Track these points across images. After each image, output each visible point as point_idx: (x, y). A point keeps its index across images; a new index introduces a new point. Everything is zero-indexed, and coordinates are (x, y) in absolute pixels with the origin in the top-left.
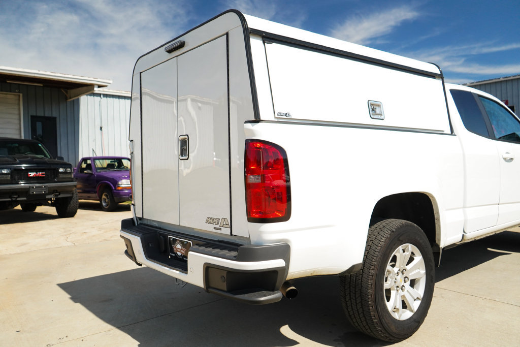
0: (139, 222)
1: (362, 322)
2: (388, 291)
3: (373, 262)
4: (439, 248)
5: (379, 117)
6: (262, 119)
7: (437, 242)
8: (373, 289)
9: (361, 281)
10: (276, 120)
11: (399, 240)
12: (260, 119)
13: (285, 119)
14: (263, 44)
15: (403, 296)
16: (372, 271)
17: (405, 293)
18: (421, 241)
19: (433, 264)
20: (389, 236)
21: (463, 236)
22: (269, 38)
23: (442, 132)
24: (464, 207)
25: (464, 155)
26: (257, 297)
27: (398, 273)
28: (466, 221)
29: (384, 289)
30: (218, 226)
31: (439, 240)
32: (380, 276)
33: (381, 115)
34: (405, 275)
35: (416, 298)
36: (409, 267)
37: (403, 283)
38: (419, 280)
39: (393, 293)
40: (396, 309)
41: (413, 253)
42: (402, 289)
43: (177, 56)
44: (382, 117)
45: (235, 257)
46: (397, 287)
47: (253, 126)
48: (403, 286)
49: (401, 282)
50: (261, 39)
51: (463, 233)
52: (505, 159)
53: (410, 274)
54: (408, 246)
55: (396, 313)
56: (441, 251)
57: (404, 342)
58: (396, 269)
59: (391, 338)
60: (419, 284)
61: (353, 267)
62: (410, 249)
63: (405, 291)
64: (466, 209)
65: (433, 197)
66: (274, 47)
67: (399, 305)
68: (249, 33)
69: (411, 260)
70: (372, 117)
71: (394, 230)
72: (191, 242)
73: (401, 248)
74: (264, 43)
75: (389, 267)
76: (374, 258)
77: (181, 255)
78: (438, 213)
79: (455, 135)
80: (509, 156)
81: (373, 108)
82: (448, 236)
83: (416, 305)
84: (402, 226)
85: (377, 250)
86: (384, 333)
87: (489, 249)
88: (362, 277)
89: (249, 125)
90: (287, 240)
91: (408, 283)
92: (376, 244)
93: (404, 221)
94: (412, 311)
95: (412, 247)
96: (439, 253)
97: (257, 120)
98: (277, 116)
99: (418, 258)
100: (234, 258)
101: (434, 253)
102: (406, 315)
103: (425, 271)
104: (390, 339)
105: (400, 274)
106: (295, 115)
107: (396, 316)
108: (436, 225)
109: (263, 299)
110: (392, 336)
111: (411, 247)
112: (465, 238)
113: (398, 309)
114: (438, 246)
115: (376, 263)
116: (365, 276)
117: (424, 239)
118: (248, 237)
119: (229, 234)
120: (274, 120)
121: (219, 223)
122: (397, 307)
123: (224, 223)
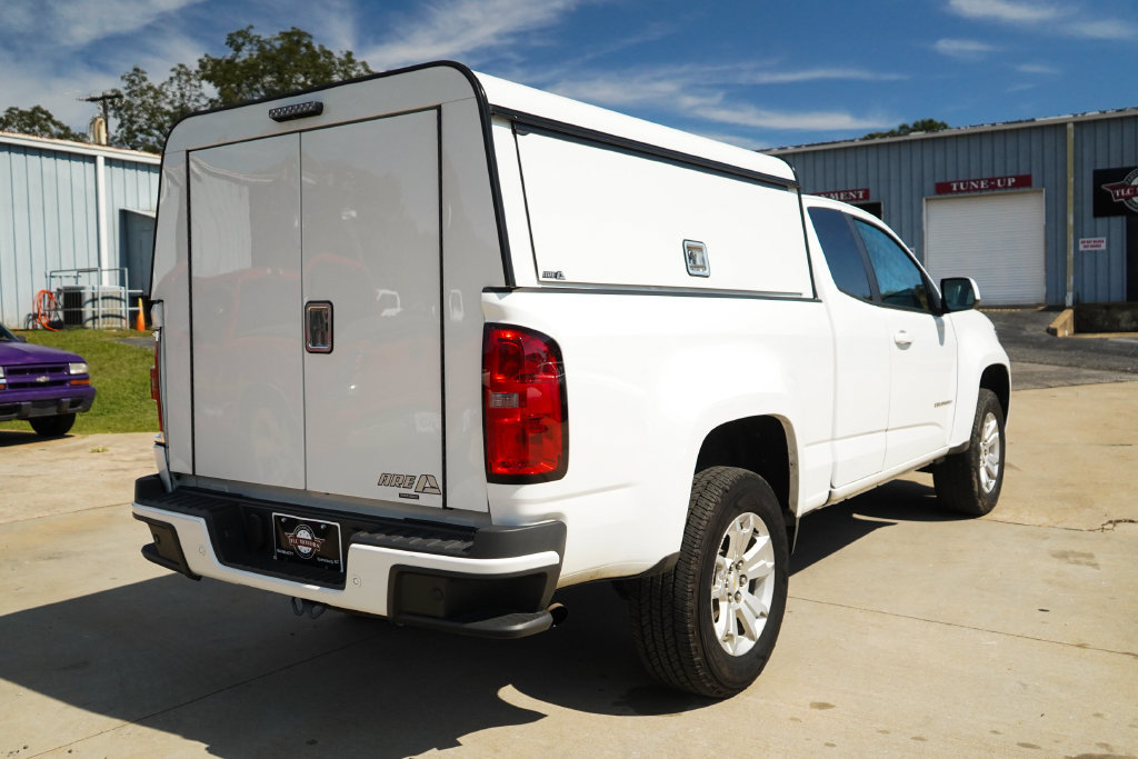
0: (177, 483)
1: (671, 663)
2: (716, 602)
3: (695, 551)
4: (795, 518)
5: (701, 272)
6: (518, 284)
7: (791, 507)
8: (696, 600)
9: (674, 587)
10: (540, 286)
11: (736, 506)
12: (514, 284)
13: (554, 284)
14: (512, 135)
15: (739, 612)
16: (693, 567)
17: (741, 605)
18: (770, 507)
19: (786, 549)
20: (720, 500)
21: (830, 492)
22: (523, 123)
23: (799, 296)
24: (833, 439)
25: (834, 339)
26: (511, 625)
27: (730, 569)
28: (835, 465)
29: (712, 598)
30: (411, 492)
31: (796, 504)
32: (707, 574)
33: (704, 267)
34: (741, 572)
35: (758, 614)
36: (747, 557)
37: (737, 588)
38: (762, 579)
39: (723, 605)
40: (729, 637)
41: (755, 531)
42: (736, 599)
43: (301, 131)
44: (706, 272)
45: (467, 550)
46: (729, 594)
47: (500, 298)
48: (738, 592)
49: (734, 584)
50: (509, 125)
51: (829, 489)
52: (898, 344)
53: (751, 569)
54: (747, 517)
55: (728, 644)
56: (797, 524)
57: (741, 695)
58: (728, 561)
59: (721, 689)
60: (763, 588)
61: (665, 560)
62: (752, 523)
63: (742, 602)
64: (837, 443)
65: (788, 423)
66: (531, 141)
67: (733, 629)
68: (490, 113)
69: (752, 542)
70: (691, 272)
71: (728, 488)
72: (338, 525)
73: (737, 520)
74: (514, 133)
75: (719, 559)
76: (698, 542)
77: (311, 553)
78: (795, 452)
79: (820, 301)
80: (903, 338)
81: (693, 255)
82: (809, 496)
83: (758, 626)
84: (742, 480)
85: (701, 527)
86: (710, 681)
87: (855, 516)
88: (675, 578)
89: (492, 297)
90: (560, 515)
91: (746, 586)
92: (699, 514)
93: (742, 471)
94: (752, 637)
95: (755, 520)
96: (795, 527)
97: (509, 287)
98: (541, 279)
99: (764, 540)
100: (464, 553)
101: (787, 528)
102: (743, 646)
103: (773, 563)
104: (719, 692)
105: (734, 569)
106: (570, 277)
107: (729, 648)
108: (791, 476)
109: (519, 627)
110: (722, 684)
111: (753, 519)
112: (833, 498)
113: (732, 636)
114: (792, 514)
115: (699, 551)
116: (680, 576)
117: (772, 503)
118: (486, 511)
119: (441, 506)
120: (534, 284)
121: (414, 485)
122: (731, 632)
123: (427, 485)
